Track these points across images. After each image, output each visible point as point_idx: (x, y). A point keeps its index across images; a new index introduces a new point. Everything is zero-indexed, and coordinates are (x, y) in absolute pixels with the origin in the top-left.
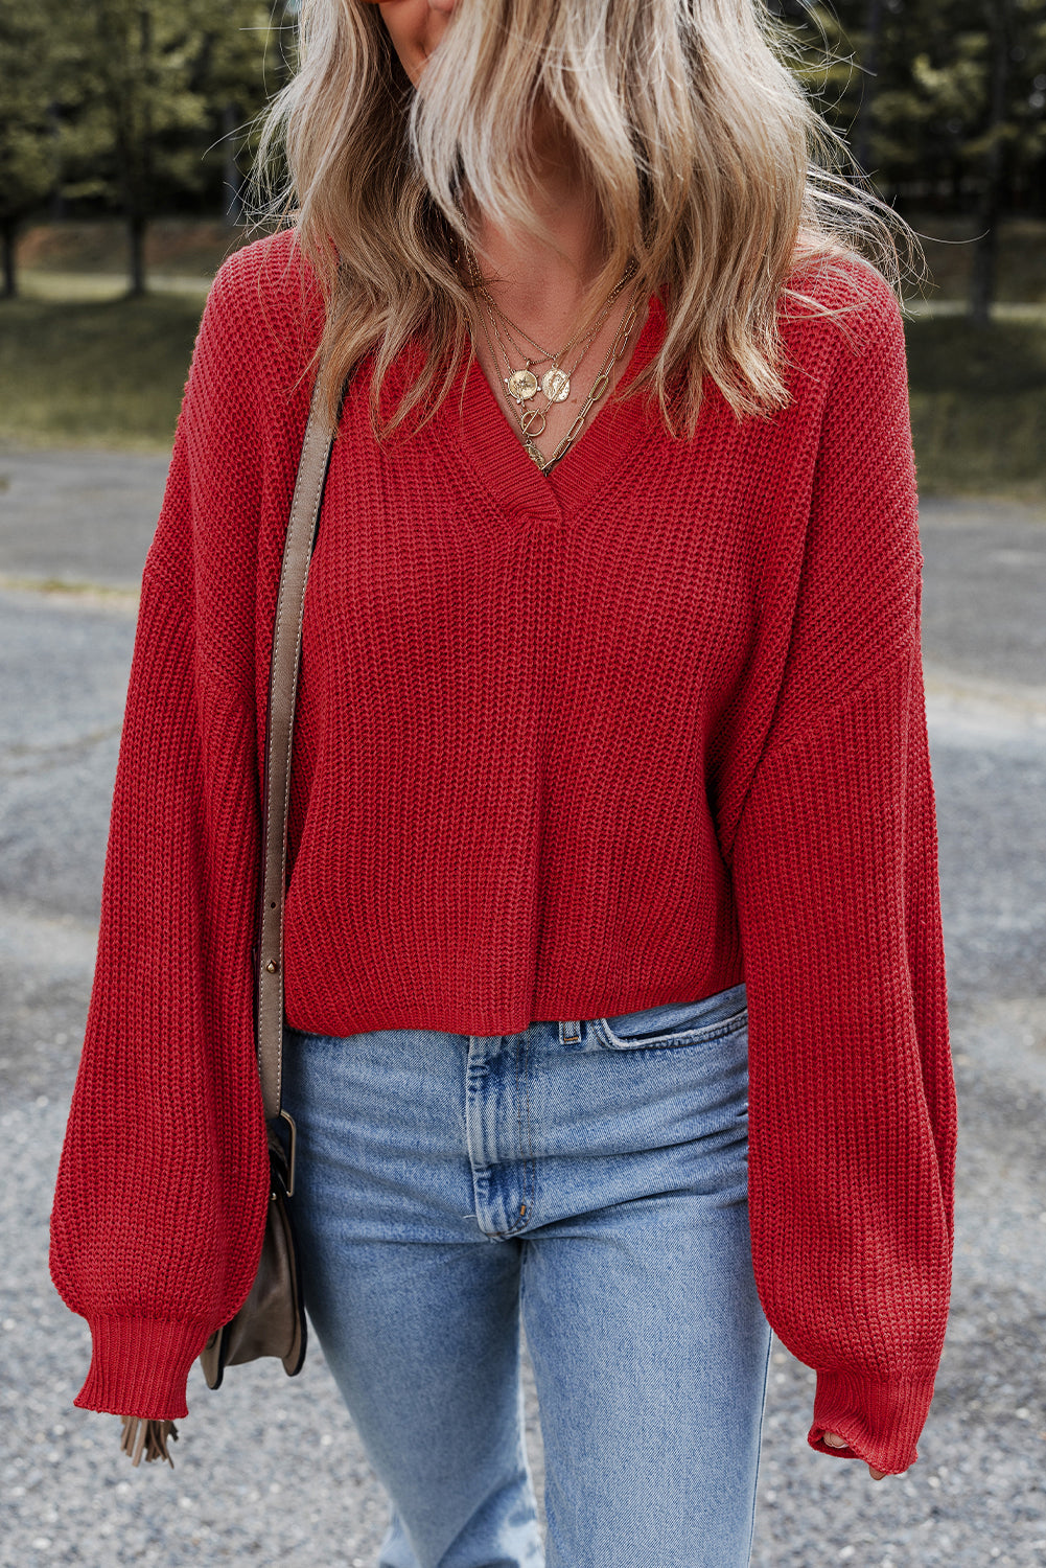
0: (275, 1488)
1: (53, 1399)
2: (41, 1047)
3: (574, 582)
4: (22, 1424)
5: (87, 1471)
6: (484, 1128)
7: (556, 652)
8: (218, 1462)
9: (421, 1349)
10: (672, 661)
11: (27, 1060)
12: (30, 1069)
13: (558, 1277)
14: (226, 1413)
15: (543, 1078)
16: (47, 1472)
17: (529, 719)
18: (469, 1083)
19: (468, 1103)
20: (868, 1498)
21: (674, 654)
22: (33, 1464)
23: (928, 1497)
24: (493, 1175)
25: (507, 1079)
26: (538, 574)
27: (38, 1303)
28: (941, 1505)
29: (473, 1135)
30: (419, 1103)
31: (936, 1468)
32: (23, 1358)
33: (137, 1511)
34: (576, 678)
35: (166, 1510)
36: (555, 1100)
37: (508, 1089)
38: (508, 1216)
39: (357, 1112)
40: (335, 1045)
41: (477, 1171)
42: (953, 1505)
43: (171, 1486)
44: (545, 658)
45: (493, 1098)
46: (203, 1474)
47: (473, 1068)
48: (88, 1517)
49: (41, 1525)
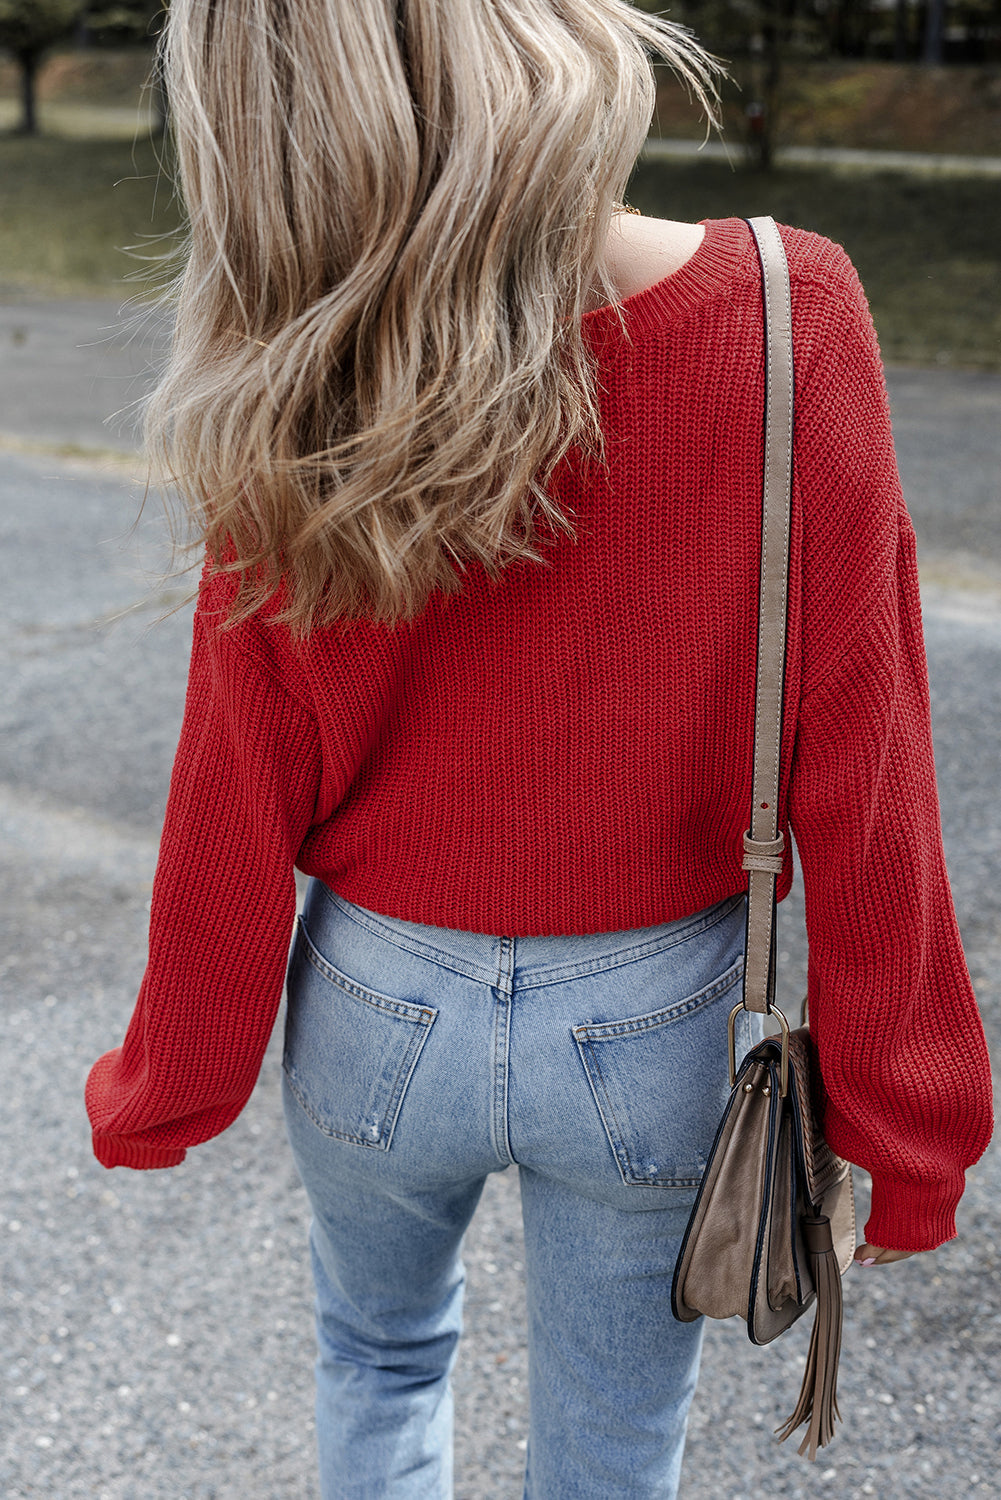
0: (272, 1396)
1: (58, 1301)
4: (26, 1324)
5: (89, 1372)
8: (217, 1368)
14: (227, 1320)
16: (51, 1373)
20: (854, 1423)
22: (37, 1365)
23: (913, 1424)
27: (43, 1206)
28: (925, 1432)
31: (924, 1396)
32: (29, 1260)
33: (137, 1414)
35: (165, 1414)
42: (937, 1432)
43: (171, 1390)
46: (203, 1380)
48: (89, 1417)
49: (44, 1424)
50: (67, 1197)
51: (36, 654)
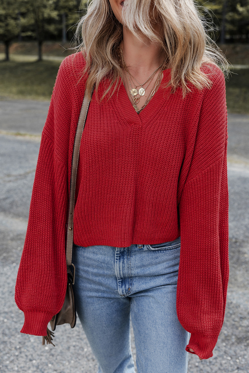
0: (72, 362)
1: (17, 339)
2: (14, 251)
3: (144, 140)
4: (9, 345)
5: (25, 357)
6: (120, 269)
7: (139, 156)
8: (58, 355)
9: (105, 324)
10: (166, 159)
11: (11, 254)
12: (11, 256)
13: (139, 306)
14: (60, 343)
15: (134, 256)
16: (15, 357)
17: (133, 172)
18: (116, 258)
19: (115, 263)
20: (221, 365)
21: (167, 157)
22: (11, 356)
23: (236, 365)
24: (122, 281)
25: (125, 257)
26: (136, 138)
27: (13, 315)
28: (239, 366)
29: (117, 271)
30: (104, 263)
31: (238, 357)
32: (9, 329)
33: (37, 367)
34: (144, 162)
35: (45, 367)
36: (137, 262)
37: (125, 259)
38: (126, 291)
39: (89, 265)
40: (84, 249)
41: (118, 279)
42: (242, 366)
43: (46, 361)
44: (137, 158)
45: (122, 261)
46: (54, 358)
47: (117, 254)
48: (25, 369)
49: (14, 371)
50: (19, 313)
51: (10, 181)
